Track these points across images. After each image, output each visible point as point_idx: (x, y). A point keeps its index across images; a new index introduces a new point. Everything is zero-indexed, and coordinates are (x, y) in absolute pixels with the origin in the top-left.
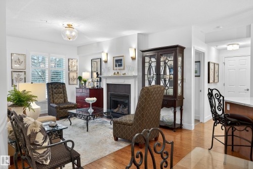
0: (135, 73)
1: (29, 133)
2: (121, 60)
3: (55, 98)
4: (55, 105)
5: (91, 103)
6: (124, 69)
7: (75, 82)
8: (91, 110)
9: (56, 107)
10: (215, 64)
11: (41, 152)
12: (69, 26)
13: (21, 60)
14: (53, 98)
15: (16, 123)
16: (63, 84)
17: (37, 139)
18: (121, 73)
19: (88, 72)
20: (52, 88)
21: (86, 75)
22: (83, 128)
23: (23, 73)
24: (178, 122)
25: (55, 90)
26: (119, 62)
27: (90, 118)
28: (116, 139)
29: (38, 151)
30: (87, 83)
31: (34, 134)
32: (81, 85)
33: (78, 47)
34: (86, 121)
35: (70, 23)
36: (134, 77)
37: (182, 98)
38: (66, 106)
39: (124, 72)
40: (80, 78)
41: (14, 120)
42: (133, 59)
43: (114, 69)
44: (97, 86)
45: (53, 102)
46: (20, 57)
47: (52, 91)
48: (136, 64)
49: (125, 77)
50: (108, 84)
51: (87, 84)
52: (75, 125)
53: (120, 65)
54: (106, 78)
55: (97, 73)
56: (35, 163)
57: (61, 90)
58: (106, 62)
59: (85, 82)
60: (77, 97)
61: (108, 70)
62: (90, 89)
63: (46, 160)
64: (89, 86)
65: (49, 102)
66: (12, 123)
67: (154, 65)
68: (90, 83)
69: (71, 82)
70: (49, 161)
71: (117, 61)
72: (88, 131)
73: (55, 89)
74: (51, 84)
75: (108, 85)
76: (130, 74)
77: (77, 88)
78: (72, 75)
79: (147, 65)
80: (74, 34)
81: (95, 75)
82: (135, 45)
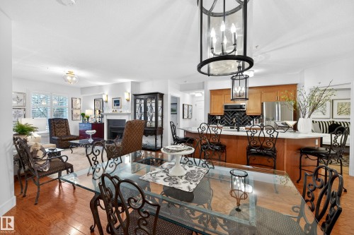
0: (129, 111)
1: (31, 151)
2: (118, 101)
3: (57, 131)
4: (56, 138)
5: (91, 134)
6: (121, 108)
7: (79, 118)
8: (91, 140)
9: (58, 140)
10: (188, 105)
11: (41, 163)
12: (70, 73)
13: (20, 98)
14: (55, 132)
15: (20, 145)
16: (66, 120)
17: (38, 155)
19: (91, 109)
20: (54, 123)
21: (89, 112)
22: (83, 154)
23: (23, 110)
24: (159, 146)
25: (57, 125)
26: (117, 103)
29: (39, 163)
31: (36, 151)
32: (84, 120)
33: (82, 88)
35: (71, 70)
36: (128, 114)
37: (162, 129)
38: (68, 138)
39: (120, 110)
40: (83, 115)
41: (18, 143)
42: (128, 100)
43: (113, 108)
44: (99, 121)
45: (55, 135)
46: (19, 95)
47: (54, 126)
48: (130, 104)
49: (121, 114)
51: (90, 120)
52: (77, 153)
53: (118, 105)
54: (107, 115)
55: (99, 111)
56: (36, 172)
57: (64, 125)
58: (107, 102)
59: (88, 118)
60: (80, 131)
61: (109, 108)
62: (92, 124)
63: (45, 168)
64: (91, 121)
65: (51, 136)
66: (16, 146)
67: (143, 105)
68: (92, 118)
69: (74, 118)
70: (47, 169)
71: (115, 102)
74: (53, 119)
75: (108, 120)
76: (125, 112)
77: (80, 123)
78: (75, 112)
79: (138, 105)
80: (74, 79)
81: (97, 112)
82: (129, 90)
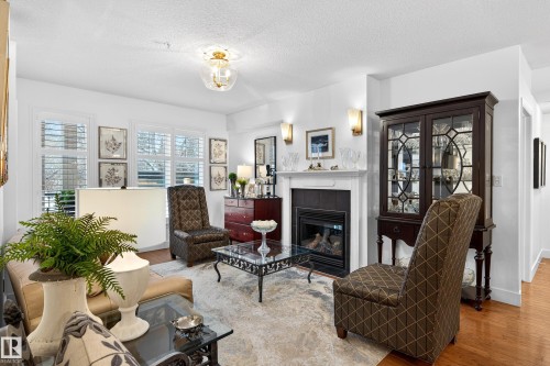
0: (361, 166)
2: (326, 137)
3: (184, 218)
4: (184, 235)
5: (264, 233)
6: (333, 157)
7: (222, 186)
8: (264, 249)
9: (186, 239)
10: (542, 144)
13: (118, 141)
14: (180, 218)
16: (201, 189)
18: (328, 165)
19: (247, 164)
20: (178, 197)
21: (244, 172)
23: (122, 167)
25: (184, 202)
26: (320, 142)
27: (266, 269)
28: (343, 335)
30: (247, 187)
32: (234, 191)
33: (228, 115)
34: (256, 277)
35: (222, 49)
37: (490, 224)
38: (206, 235)
39: (332, 163)
40: (233, 178)
42: (357, 132)
43: (307, 158)
44: (269, 194)
45: (181, 228)
46: (117, 134)
47: (179, 204)
49: (335, 173)
50: (293, 190)
52: (229, 282)
53: (325, 149)
54: (290, 176)
55: (268, 167)
57: (196, 202)
59: (243, 184)
60: (226, 216)
61: (296, 159)
62: (255, 200)
64: (251, 193)
65: (173, 227)
67: (415, 143)
68: (252, 186)
69: (215, 186)
71: (315, 140)
72: (261, 301)
73: (183, 199)
74: (177, 188)
77: (226, 198)
78: (216, 171)
80: (228, 74)
81: (263, 170)
82: (360, 103)
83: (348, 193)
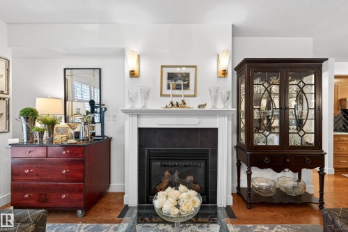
6: (196, 95)
18: (193, 103)
83: (215, 131)
